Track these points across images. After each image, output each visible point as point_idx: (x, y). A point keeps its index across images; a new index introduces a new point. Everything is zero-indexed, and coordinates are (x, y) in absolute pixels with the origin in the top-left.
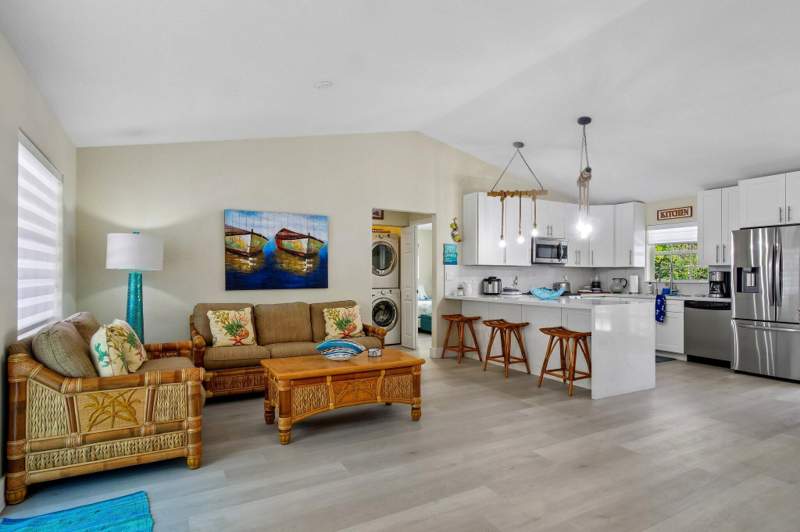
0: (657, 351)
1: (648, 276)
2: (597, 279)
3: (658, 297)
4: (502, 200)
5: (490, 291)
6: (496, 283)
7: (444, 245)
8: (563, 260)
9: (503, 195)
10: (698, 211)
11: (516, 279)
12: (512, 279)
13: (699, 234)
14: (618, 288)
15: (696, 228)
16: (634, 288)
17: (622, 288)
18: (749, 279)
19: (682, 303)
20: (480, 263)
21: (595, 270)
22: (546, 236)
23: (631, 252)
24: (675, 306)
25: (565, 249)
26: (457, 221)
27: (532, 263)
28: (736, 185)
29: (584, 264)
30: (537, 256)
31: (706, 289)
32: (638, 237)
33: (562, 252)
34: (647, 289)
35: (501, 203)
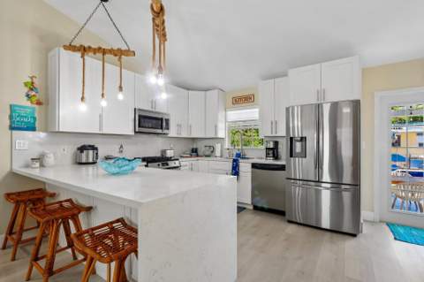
0: (238, 203)
1: (227, 144)
2: (195, 147)
3: (234, 161)
4: (82, 56)
5: (84, 161)
6: (91, 152)
7: (11, 106)
8: (165, 131)
9: (84, 50)
10: (259, 98)
11: (121, 147)
12: (117, 148)
13: (260, 114)
14: (207, 153)
15: (257, 110)
16: (218, 153)
17: (210, 153)
18: (298, 147)
19: (250, 166)
20: (61, 130)
21: (194, 139)
22: (151, 109)
23: (216, 127)
24: (245, 167)
25: (167, 121)
26: (34, 80)
27: (135, 132)
28: (286, 75)
29: (184, 135)
30: (139, 126)
31: (263, 154)
32: (221, 116)
33: (164, 124)
34: (226, 154)
35: (81, 60)
